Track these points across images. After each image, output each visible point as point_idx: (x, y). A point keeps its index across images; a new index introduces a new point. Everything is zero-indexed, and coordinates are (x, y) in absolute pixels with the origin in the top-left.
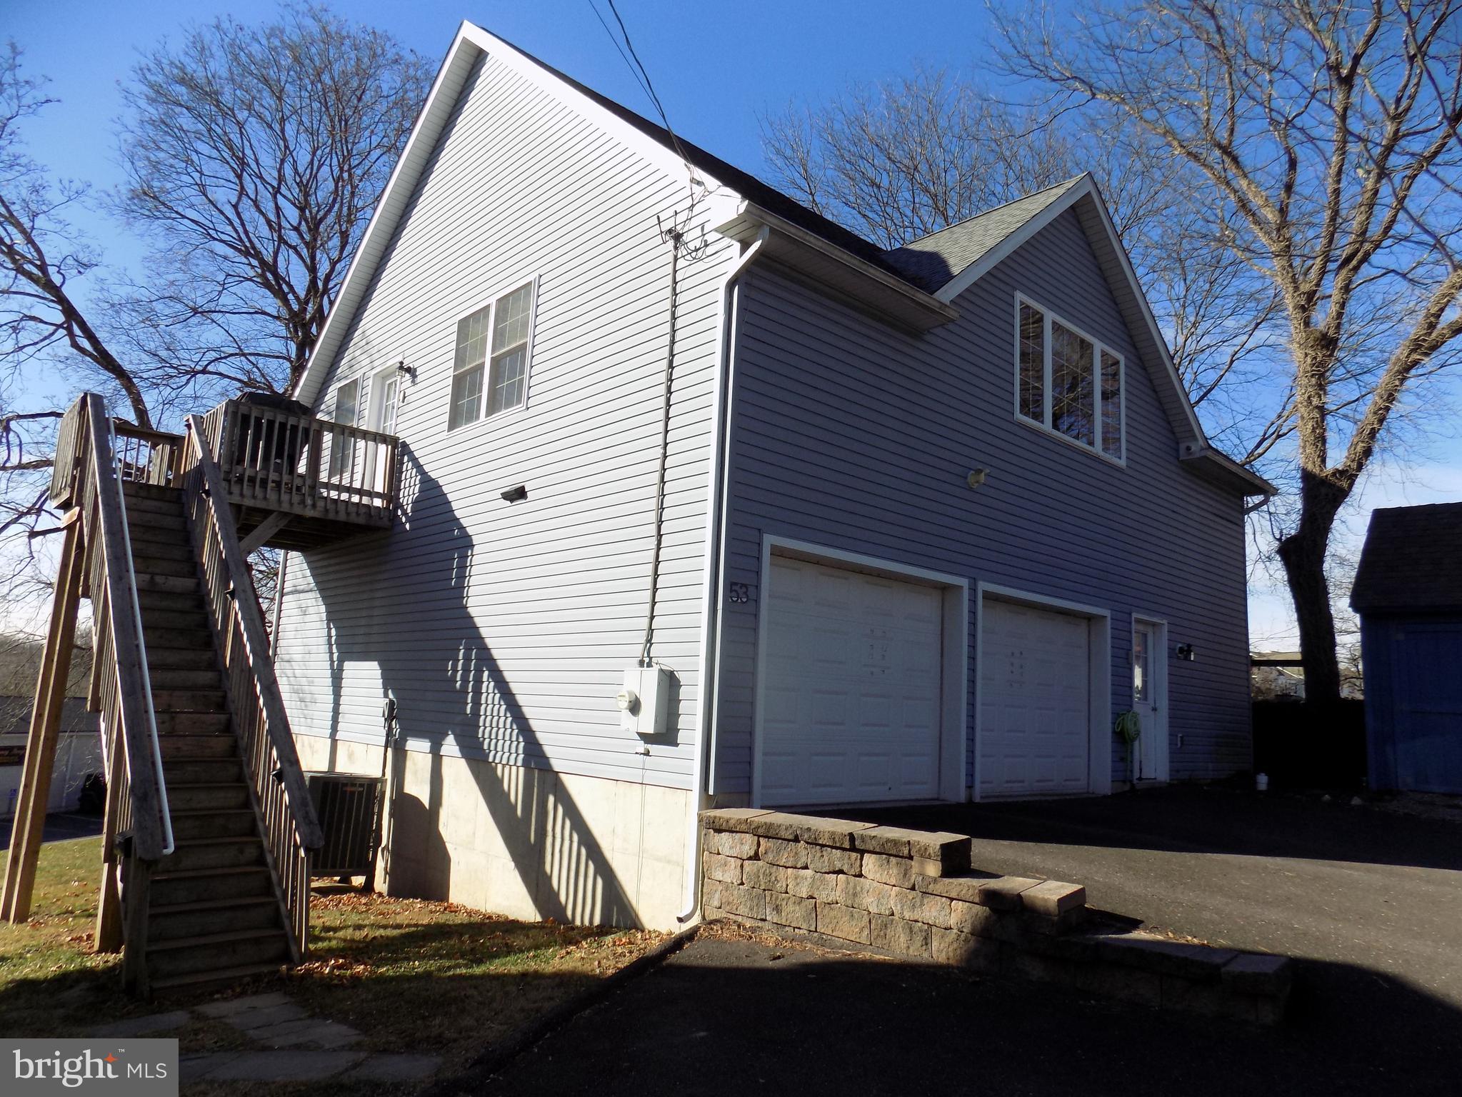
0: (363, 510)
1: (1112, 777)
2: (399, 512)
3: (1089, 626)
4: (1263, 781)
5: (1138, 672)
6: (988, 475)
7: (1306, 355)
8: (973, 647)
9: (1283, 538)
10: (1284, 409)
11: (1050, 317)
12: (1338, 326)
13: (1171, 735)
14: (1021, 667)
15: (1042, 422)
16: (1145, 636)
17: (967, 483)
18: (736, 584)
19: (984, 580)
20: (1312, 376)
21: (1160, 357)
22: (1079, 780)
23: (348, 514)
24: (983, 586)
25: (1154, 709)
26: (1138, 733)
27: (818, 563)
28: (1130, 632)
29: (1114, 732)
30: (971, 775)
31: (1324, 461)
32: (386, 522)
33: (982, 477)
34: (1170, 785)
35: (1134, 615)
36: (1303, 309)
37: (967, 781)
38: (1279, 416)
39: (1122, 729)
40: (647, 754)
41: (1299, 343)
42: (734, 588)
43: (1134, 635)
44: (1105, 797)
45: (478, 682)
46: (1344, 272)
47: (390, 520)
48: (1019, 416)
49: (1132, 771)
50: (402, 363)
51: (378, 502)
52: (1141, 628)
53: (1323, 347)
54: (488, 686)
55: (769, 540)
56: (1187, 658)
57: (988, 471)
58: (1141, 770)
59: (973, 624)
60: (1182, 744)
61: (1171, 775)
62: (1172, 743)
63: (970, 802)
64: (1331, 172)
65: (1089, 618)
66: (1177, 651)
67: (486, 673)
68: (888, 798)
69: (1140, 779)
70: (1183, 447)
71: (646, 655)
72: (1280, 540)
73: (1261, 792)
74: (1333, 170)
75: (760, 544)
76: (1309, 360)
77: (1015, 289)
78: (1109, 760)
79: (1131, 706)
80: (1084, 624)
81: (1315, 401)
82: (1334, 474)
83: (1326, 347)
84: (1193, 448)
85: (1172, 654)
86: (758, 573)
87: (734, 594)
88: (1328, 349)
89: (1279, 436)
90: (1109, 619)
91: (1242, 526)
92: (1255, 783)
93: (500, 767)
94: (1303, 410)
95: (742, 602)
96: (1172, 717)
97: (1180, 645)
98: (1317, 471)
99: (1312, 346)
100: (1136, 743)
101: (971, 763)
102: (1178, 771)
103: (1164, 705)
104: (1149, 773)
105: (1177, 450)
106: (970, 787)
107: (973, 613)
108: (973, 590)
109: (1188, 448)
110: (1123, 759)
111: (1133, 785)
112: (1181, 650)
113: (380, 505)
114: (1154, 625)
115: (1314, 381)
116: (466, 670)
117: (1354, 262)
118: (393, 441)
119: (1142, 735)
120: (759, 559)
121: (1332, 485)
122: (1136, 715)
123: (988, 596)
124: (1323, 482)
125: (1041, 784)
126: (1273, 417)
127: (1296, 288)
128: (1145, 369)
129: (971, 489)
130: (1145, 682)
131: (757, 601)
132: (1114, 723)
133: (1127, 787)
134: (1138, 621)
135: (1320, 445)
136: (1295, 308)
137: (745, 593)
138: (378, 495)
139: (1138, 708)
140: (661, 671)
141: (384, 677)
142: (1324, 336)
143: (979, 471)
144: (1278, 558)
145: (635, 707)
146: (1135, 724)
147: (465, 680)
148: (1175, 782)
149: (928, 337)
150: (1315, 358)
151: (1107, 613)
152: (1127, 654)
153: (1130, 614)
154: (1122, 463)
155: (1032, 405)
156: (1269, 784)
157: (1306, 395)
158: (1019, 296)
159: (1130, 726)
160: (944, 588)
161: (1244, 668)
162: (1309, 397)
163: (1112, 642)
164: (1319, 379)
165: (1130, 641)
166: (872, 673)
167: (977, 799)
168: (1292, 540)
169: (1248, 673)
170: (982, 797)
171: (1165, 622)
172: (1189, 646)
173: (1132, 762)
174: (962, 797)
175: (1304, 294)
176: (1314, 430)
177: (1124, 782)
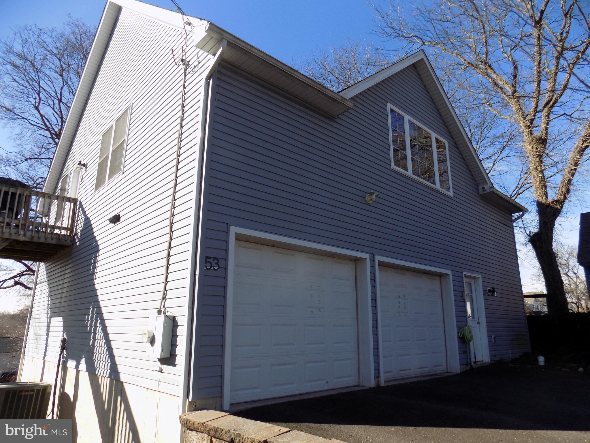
0: (55, 236)
1: (460, 362)
2: (76, 237)
3: (441, 280)
4: (541, 359)
5: (468, 305)
6: (377, 196)
7: (533, 148)
8: (374, 293)
9: (531, 235)
10: (518, 184)
11: (407, 118)
12: (547, 133)
13: (488, 336)
14: (405, 304)
15: (407, 171)
16: (470, 284)
17: (366, 201)
18: (210, 258)
19: (378, 255)
20: (537, 157)
21: (465, 142)
22: (442, 365)
23: (46, 239)
24: (378, 258)
25: (479, 323)
26: (472, 337)
27: (273, 246)
28: (463, 282)
29: (459, 337)
30: (377, 370)
31: (547, 196)
32: (69, 243)
33: (374, 197)
34: (491, 364)
35: (464, 273)
36: (529, 127)
37: (375, 374)
38: (517, 187)
39: (463, 335)
40: (161, 371)
41: (528, 142)
42: (208, 260)
43: (465, 283)
44: (457, 375)
45: (96, 326)
46: (546, 109)
47: (71, 241)
48: (393, 166)
49: (470, 359)
50: (80, 162)
51: (64, 232)
52: (468, 280)
53: (540, 143)
54: (99, 329)
55: (234, 230)
56: (493, 295)
57: (377, 193)
58: (475, 358)
59: (373, 280)
60: (495, 341)
61: (491, 359)
62: (490, 341)
63: (378, 386)
64: (535, 64)
65: (440, 276)
66: (488, 291)
67: (99, 321)
68: (326, 388)
69: (475, 362)
70: (480, 188)
71: (162, 307)
72: (529, 235)
73: (541, 366)
74: (536, 63)
75: (227, 233)
76: (534, 150)
77: (387, 102)
78: (457, 352)
79: (467, 322)
80: (438, 279)
81: (539, 169)
82: (553, 202)
83: (542, 143)
84: (486, 188)
85: (485, 293)
86: (227, 251)
87: (208, 264)
88: (543, 144)
89: (519, 194)
90: (451, 276)
91: (512, 228)
92: (537, 361)
93: (100, 377)
94: (534, 173)
95: (215, 269)
96: (488, 327)
97: (489, 288)
98: (544, 201)
99: (535, 143)
100: (471, 343)
101: (377, 362)
102: (494, 356)
103: (483, 320)
104: (479, 358)
105: (478, 190)
106: (377, 377)
107: (373, 273)
108: (373, 260)
109: (483, 188)
110: (465, 352)
111: (471, 366)
112: (490, 291)
113: (65, 234)
114: (474, 278)
115: (538, 159)
116: (92, 320)
117: (551, 104)
118: (74, 201)
119: (474, 338)
120: (227, 242)
121: (552, 208)
122: (470, 327)
123: (382, 264)
124: (548, 206)
125: (421, 370)
126: (514, 188)
127: (525, 118)
128: (458, 148)
129: (368, 204)
130: (472, 309)
131: (226, 269)
132: (458, 332)
133: (468, 368)
134: (466, 276)
135: (544, 188)
136: (525, 127)
137: (217, 264)
138: (65, 228)
139: (470, 323)
140: (167, 317)
141: (64, 325)
142: (541, 138)
143: (371, 194)
144: (530, 244)
145: (152, 341)
146: (470, 332)
147: (91, 327)
148: (493, 362)
149: (338, 121)
150: (537, 149)
151: (449, 272)
152: (462, 294)
153: (462, 273)
154: (451, 194)
155: (401, 161)
156: (546, 361)
157: (535, 167)
158: (390, 106)
159: (467, 333)
160: (356, 260)
161: (521, 299)
162: (536, 167)
163: (454, 288)
164: (540, 158)
165: (463, 287)
166: (312, 312)
167: (382, 384)
168: (535, 235)
169: (523, 301)
170: (385, 382)
171: (480, 276)
172: (493, 288)
173: (470, 353)
174: (372, 384)
175: (529, 120)
176: (540, 182)
177: (467, 364)
